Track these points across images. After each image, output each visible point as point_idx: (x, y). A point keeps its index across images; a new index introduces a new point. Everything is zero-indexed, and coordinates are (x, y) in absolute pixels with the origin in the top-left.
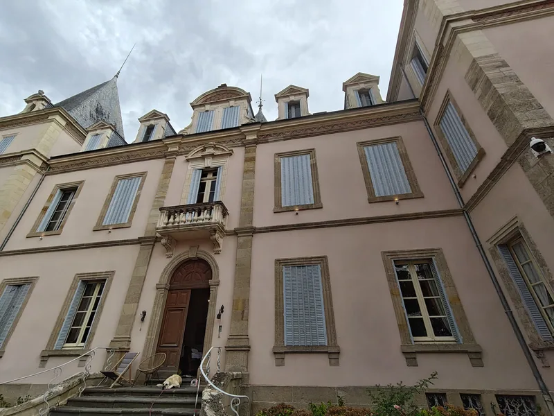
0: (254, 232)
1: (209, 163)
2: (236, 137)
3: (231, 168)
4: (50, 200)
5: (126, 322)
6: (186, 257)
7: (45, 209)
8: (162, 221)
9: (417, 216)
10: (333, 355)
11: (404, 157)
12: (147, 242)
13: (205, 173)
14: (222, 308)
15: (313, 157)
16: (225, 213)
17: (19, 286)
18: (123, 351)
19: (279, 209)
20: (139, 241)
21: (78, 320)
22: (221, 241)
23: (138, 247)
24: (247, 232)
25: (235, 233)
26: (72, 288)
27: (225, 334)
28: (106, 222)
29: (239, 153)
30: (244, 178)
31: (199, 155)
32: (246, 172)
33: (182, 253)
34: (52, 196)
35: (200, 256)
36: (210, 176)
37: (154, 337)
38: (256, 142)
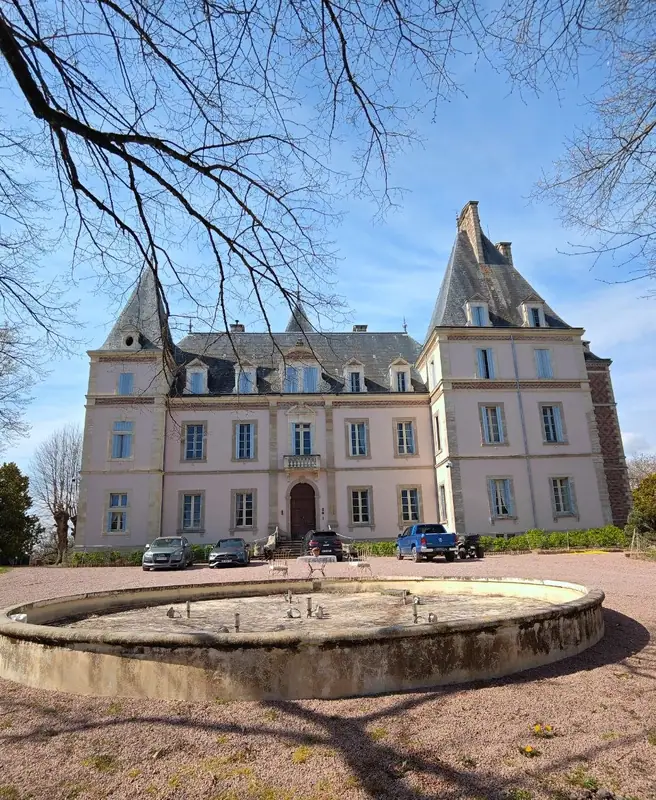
0: (336, 470)
1: (301, 420)
2: (319, 400)
4: (182, 434)
6: (298, 482)
7: (182, 442)
8: (286, 464)
10: (373, 527)
11: (415, 432)
12: (273, 472)
13: (297, 426)
14: (324, 509)
15: (367, 424)
19: (349, 458)
20: (268, 471)
21: (240, 514)
22: (319, 475)
23: (267, 474)
24: (332, 470)
25: (326, 470)
26: (232, 497)
27: (326, 519)
28: (237, 456)
29: (322, 414)
30: (326, 435)
31: (295, 412)
32: (328, 430)
33: (295, 480)
34: (182, 431)
35: (307, 482)
36: (301, 428)
38: (332, 407)
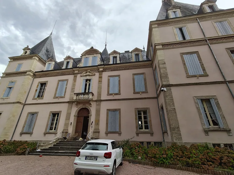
0: (101, 101)
1: (88, 78)
2: (96, 69)
3: (95, 79)
4: (37, 87)
5: (66, 125)
6: (82, 107)
7: (36, 90)
8: (75, 98)
9: (145, 98)
10: (120, 134)
11: (145, 80)
12: (71, 102)
13: (87, 80)
14: (92, 122)
15: (119, 78)
16: (93, 95)
17: (33, 114)
18: (67, 132)
19: (109, 94)
20: (68, 102)
21: (52, 124)
22: (92, 103)
23: (68, 104)
24: (99, 101)
25: (96, 101)
26: (50, 115)
27: (93, 128)
28: (57, 96)
29: (97, 74)
30: (99, 84)
31: (85, 75)
32: (99, 81)
33: (81, 106)
34: (38, 86)
35: (86, 107)
36: (88, 82)
37: (74, 129)
38: (102, 71)
